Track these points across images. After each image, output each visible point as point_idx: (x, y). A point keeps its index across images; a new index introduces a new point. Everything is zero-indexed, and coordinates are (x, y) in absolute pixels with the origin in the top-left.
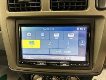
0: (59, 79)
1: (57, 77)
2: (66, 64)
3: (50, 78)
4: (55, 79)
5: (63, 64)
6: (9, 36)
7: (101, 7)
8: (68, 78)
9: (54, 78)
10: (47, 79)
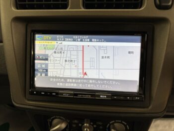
0: (95, 126)
1: (92, 123)
2: (105, 97)
3: (80, 125)
4: (88, 125)
5: (101, 96)
6: (14, 48)
7: (163, 4)
8: (110, 125)
9: (87, 123)
10: (74, 126)
